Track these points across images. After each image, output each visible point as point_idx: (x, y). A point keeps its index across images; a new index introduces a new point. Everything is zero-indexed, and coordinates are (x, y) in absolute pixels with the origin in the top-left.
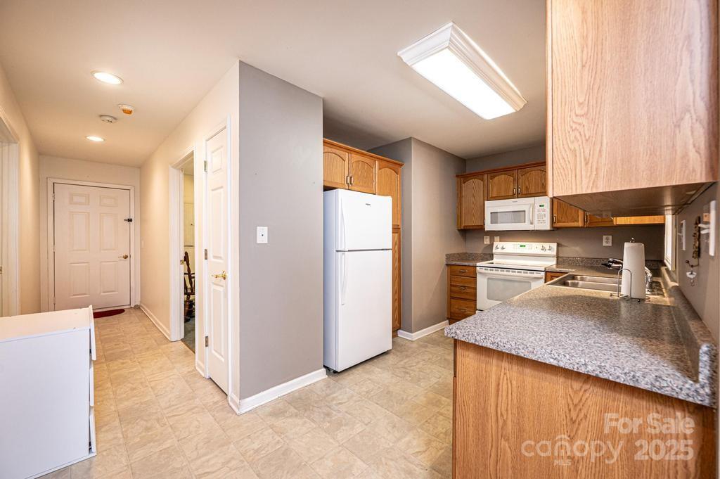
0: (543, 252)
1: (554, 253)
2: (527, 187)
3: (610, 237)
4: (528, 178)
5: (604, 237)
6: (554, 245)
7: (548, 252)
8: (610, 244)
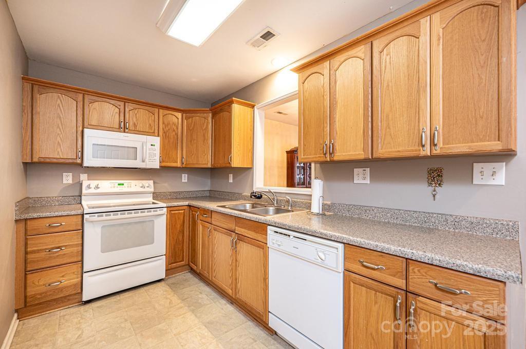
0: (142, 190)
1: (152, 190)
2: (134, 124)
3: (186, 175)
4: (136, 114)
5: (183, 175)
6: (151, 182)
7: (147, 189)
8: (186, 181)
